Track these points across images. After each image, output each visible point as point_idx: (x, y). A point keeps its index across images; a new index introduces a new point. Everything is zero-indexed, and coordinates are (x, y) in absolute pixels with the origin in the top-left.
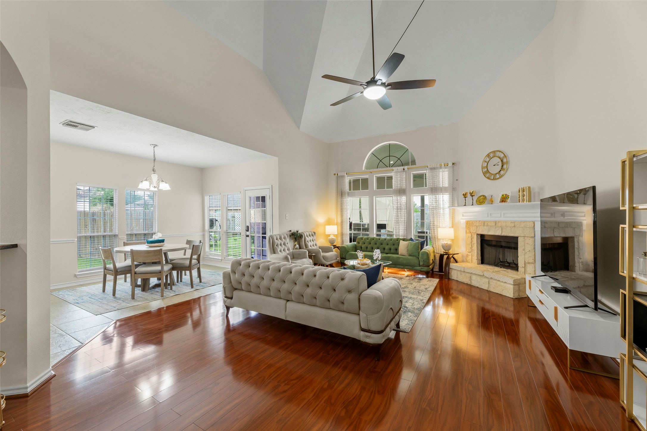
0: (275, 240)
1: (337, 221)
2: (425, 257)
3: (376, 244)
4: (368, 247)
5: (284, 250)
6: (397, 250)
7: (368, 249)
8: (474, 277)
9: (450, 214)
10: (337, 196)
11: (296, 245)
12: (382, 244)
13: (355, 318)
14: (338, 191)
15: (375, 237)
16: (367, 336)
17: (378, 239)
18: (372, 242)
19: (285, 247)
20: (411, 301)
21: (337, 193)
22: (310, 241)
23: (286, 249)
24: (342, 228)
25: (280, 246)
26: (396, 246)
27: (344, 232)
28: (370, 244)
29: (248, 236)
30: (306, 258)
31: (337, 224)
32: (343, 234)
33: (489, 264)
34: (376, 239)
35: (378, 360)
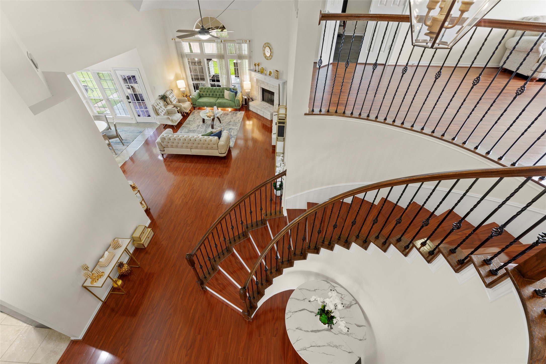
0: (156, 107)
1: (183, 76)
2: (238, 102)
3: (211, 92)
4: (207, 94)
5: (162, 111)
6: (223, 95)
7: (207, 95)
8: (258, 110)
9: (249, 73)
10: (179, 57)
11: (165, 104)
12: (215, 92)
13: (217, 151)
14: (179, 54)
15: (210, 87)
16: (221, 155)
17: (212, 89)
18: (209, 91)
19: (162, 109)
20: (233, 131)
21: (178, 56)
22: (172, 97)
23: (163, 110)
24: (187, 81)
25: (159, 110)
26: (222, 93)
27: (189, 84)
28: (208, 92)
29: (130, 102)
30: (177, 113)
31: (183, 79)
32: (189, 85)
33: (266, 101)
34: (211, 89)
35: (225, 160)
